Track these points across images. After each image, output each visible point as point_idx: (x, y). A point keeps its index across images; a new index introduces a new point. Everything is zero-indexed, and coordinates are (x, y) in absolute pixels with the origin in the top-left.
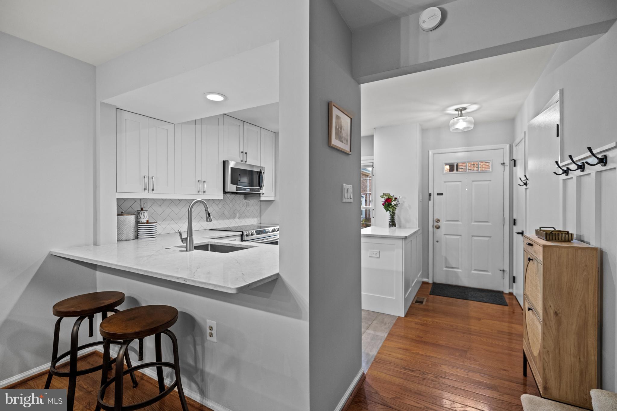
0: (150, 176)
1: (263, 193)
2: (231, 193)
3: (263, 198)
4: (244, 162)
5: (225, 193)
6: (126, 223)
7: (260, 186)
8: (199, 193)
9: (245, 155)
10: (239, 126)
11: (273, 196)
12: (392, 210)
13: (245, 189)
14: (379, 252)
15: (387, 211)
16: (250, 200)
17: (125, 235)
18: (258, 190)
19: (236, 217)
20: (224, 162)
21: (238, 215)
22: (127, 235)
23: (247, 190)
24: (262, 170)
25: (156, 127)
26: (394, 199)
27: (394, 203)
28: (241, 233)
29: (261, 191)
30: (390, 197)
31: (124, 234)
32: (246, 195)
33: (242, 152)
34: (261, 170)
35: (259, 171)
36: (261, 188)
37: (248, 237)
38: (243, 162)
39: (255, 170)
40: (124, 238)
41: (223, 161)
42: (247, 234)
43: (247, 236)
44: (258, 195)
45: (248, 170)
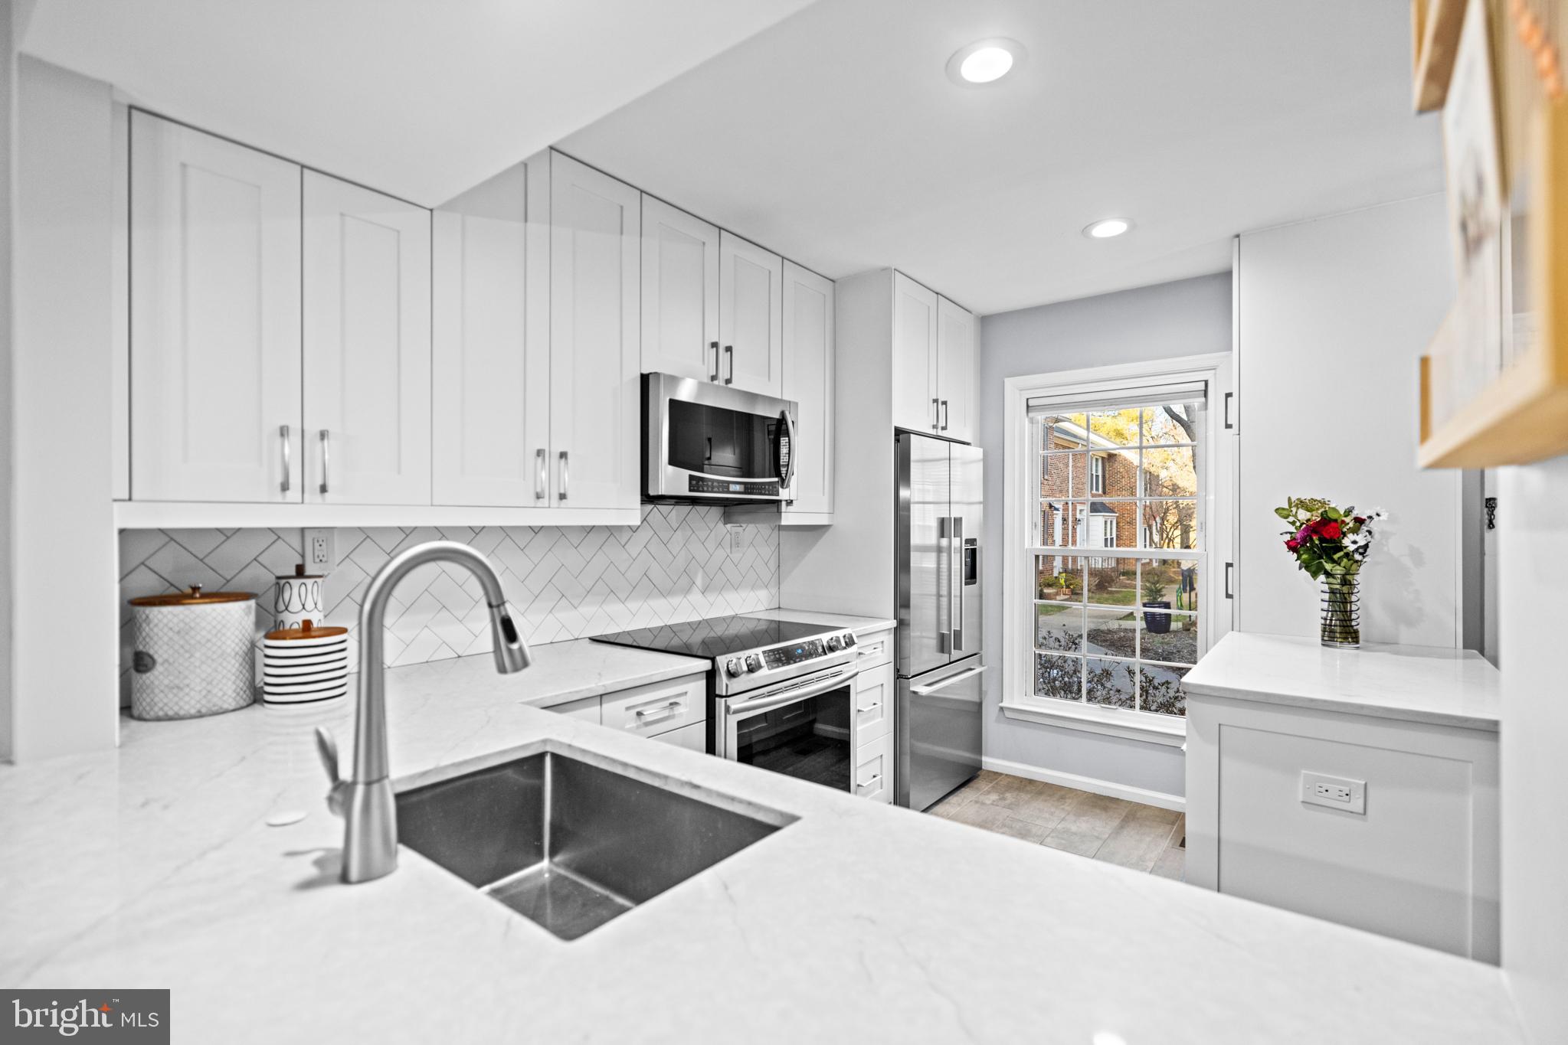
0: (313, 428)
1: (792, 501)
2: (673, 501)
3: (788, 518)
4: (720, 382)
5: (647, 498)
6: (198, 638)
7: (778, 474)
8: (540, 503)
9: (724, 356)
10: (704, 243)
11: (826, 509)
12: (1339, 570)
13: (725, 486)
14: (1366, 785)
15: (1315, 575)
16: (744, 525)
17: (192, 693)
18: (772, 489)
19: (695, 588)
20: (645, 379)
21: (699, 581)
22: (204, 692)
23: (732, 488)
24: (787, 413)
25: (342, 215)
26: (1351, 525)
27: (1355, 542)
28: (706, 665)
29: (784, 494)
30: (1332, 515)
31: (187, 690)
32: (730, 508)
33: (715, 345)
34: (783, 413)
35: (776, 415)
36: (783, 482)
37: (735, 680)
38: (716, 382)
39: (760, 410)
40: (187, 707)
41: (642, 376)
42: (732, 667)
43: (732, 675)
44: (773, 508)
45: (736, 412)
